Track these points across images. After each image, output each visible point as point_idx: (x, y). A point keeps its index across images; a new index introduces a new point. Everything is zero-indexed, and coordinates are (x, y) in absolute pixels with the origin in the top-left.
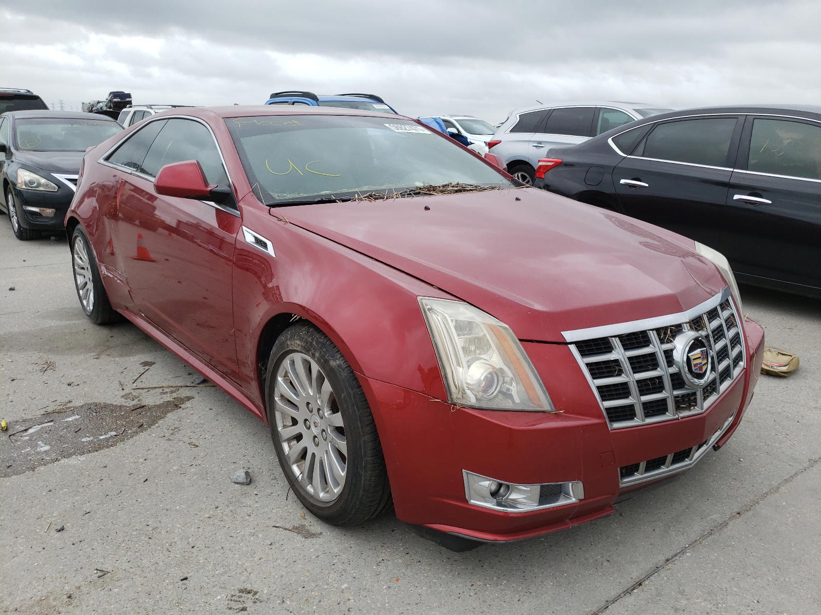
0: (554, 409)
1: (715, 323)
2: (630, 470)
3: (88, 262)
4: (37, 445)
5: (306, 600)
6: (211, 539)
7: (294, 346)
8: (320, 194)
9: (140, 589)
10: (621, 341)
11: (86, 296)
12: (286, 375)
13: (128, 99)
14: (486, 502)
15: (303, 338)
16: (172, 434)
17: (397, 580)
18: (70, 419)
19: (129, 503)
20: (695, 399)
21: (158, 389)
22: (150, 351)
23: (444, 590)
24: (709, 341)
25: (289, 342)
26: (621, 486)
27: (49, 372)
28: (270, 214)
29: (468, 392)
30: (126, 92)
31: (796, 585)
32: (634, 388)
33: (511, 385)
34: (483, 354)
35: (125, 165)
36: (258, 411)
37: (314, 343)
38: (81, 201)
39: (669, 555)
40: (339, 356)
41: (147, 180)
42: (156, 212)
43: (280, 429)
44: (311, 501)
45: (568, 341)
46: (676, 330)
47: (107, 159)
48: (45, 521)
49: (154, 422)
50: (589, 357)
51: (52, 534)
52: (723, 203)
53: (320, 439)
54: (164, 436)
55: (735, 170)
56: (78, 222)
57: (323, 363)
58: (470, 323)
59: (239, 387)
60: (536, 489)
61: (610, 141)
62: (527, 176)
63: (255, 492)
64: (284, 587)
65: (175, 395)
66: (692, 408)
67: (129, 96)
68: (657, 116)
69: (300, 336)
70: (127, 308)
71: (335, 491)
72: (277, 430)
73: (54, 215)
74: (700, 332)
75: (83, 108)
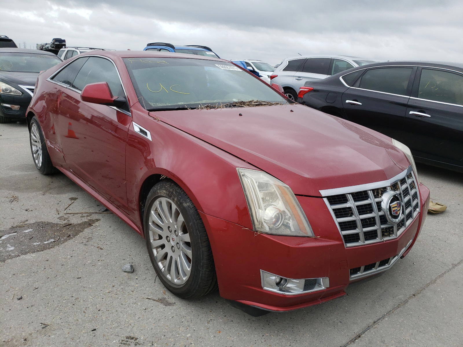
0: (314, 236)
1: (404, 187)
2: (355, 271)
3: (39, 138)
4: (7, 246)
5: (166, 344)
6: (110, 305)
7: (162, 193)
8: (177, 104)
9: (67, 336)
10: (352, 196)
11: (38, 158)
12: (156, 210)
13: (63, 43)
14: (273, 289)
15: (168, 189)
16: (87, 241)
17: (220, 332)
18: (27, 231)
19: (61, 283)
20: (393, 230)
21: (79, 215)
22: (75, 191)
23: (247, 338)
24: (401, 197)
25: (159, 191)
26: (351, 279)
27: (14, 203)
28: (149, 115)
29: (265, 224)
30: (63, 39)
31: (447, 338)
32: (359, 224)
33: (289, 220)
34: (274, 202)
35: (63, 82)
36: (139, 230)
37: (174, 193)
38: (36, 102)
39: (375, 319)
40: (189, 201)
41: (76, 92)
42: (80, 110)
43: (151, 241)
44: (170, 284)
45: (323, 196)
46: (384, 190)
47: (52, 78)
48: (11, 293)
49: (77, 234)
50: (335, 205)
51: (15, 301)
52: (403, 115)
53: (175, 248)
54: (83, 243)
55: (411, 97)
56: (34, 115)
57: (179, 204)
58: (267, 184)
59: (127, 215)
60: (303, 281)
61: (341, 78)
62: (292, 96)
63: (136, 278)
64: (154, 335)
65: (89, 218)
66: (391, 235)
67: (64, 41)
68: (367, 65)
69: (165, 188)
70: (62, 166)
71: (184, 279)
72: (150, 241)
73: (20, 109)
74: (396, 192)
75: (37, 47)
